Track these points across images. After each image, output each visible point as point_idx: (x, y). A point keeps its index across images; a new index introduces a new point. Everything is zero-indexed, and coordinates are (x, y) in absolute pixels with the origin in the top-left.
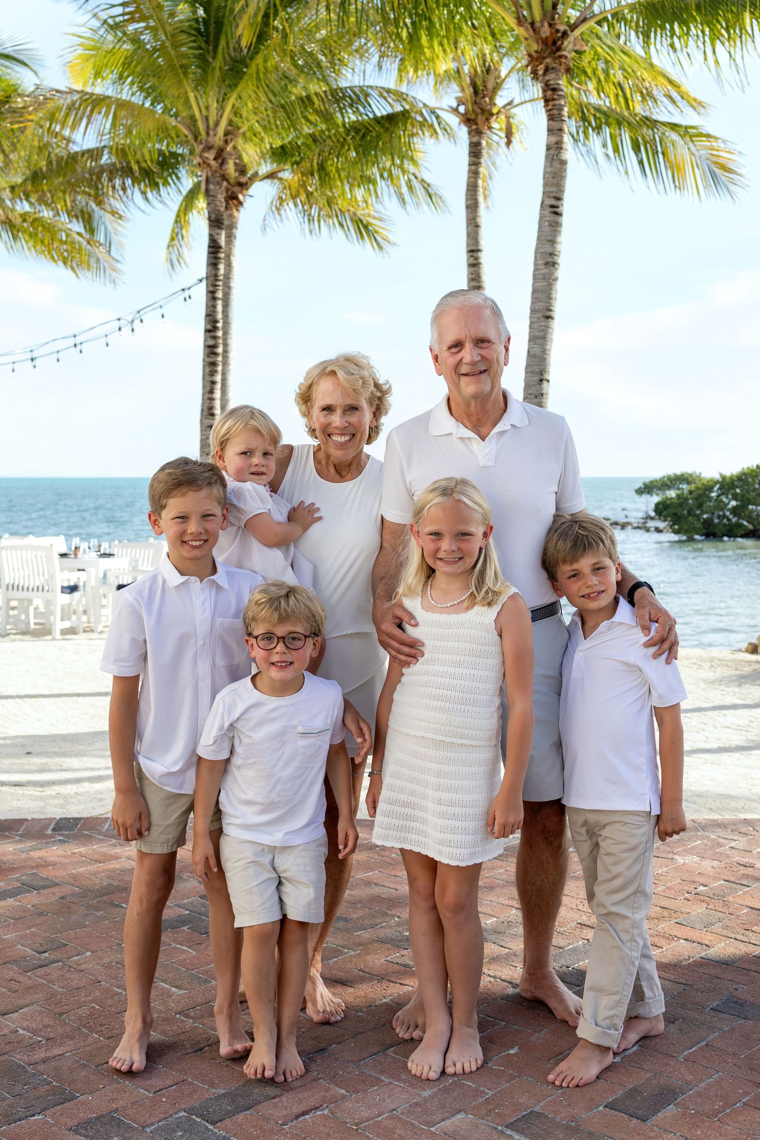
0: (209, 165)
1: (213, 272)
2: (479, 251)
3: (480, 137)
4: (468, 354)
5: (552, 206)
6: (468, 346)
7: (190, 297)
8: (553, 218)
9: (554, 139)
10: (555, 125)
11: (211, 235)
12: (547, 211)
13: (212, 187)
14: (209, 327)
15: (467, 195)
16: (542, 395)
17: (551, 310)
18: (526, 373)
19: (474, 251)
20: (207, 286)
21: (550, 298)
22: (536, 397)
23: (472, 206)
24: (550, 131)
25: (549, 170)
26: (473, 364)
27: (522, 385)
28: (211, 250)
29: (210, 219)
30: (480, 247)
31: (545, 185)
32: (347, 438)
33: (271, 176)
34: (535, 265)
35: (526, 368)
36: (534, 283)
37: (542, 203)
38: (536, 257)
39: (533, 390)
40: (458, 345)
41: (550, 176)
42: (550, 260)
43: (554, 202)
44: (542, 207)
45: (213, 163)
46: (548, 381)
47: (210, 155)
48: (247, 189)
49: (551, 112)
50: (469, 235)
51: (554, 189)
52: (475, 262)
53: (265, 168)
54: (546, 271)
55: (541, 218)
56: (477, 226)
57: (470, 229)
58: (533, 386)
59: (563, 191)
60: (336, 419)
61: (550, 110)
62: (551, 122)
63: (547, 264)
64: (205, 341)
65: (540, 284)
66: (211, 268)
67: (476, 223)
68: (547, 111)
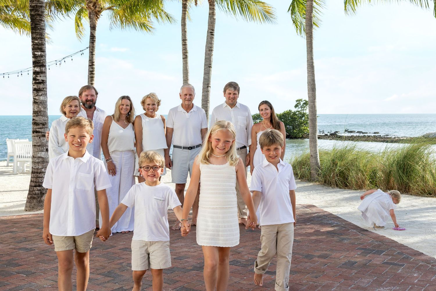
0: (90, 8)
1: (92, 45)
2: (186, 40)
3: (186, 2)
4: (188, 97)
5: (211, 32)
6: (188, 95)
7: (83, 54)
8: (211, 36)
9: (211, 11)
10: (212, 7)
11: (91, 32)
12: (209, 34)
13: (91, 16)
14: (90, 64)
15: (182, 21)
16: (208, 91)
17: (211, 65)
18: (203, 84)
19: (184, 40)
20: (90, 50)
21: (211, 61)
22: (206, 92)
23: (184, 25)
24: (210, 9)
25: (210, 21)
26: (189, 99)
27: (202, 88)
28: (91, 37)
29: (91, 27)
30: (187, 39)
31: (209, 25)
32: (153, 110)
33: (109, 8)
34: (206, 50)
35: (203, 83)
36: (205, 56)
37: (208, 31)
38: (206, 48)
39: (205, 90)
40: (186, 95)
41: (210, 23)
42: (210, 49)
43: (212, 31)
44: (208, 32)
45: (92, 7)
46: (210, 87)
47: (91, 5)
48: (100, 13)
49: (210, 3)
50: (182, 35)
51: (212, 27)
52: (185, 44)
53: (107, 5)
54: (209, 52)
55: (207, 36)
56: (186, 32)
57: (183, 32)
58: (206, 88)
59: (214, 28)
60: (151, 107)
61: (210, 2)
62: (210, 6)
63: (209, 50)
64: (89, 69)
65: (207, 56)
66: (91, 44)
67: (185, 31)
68: (209, 3)
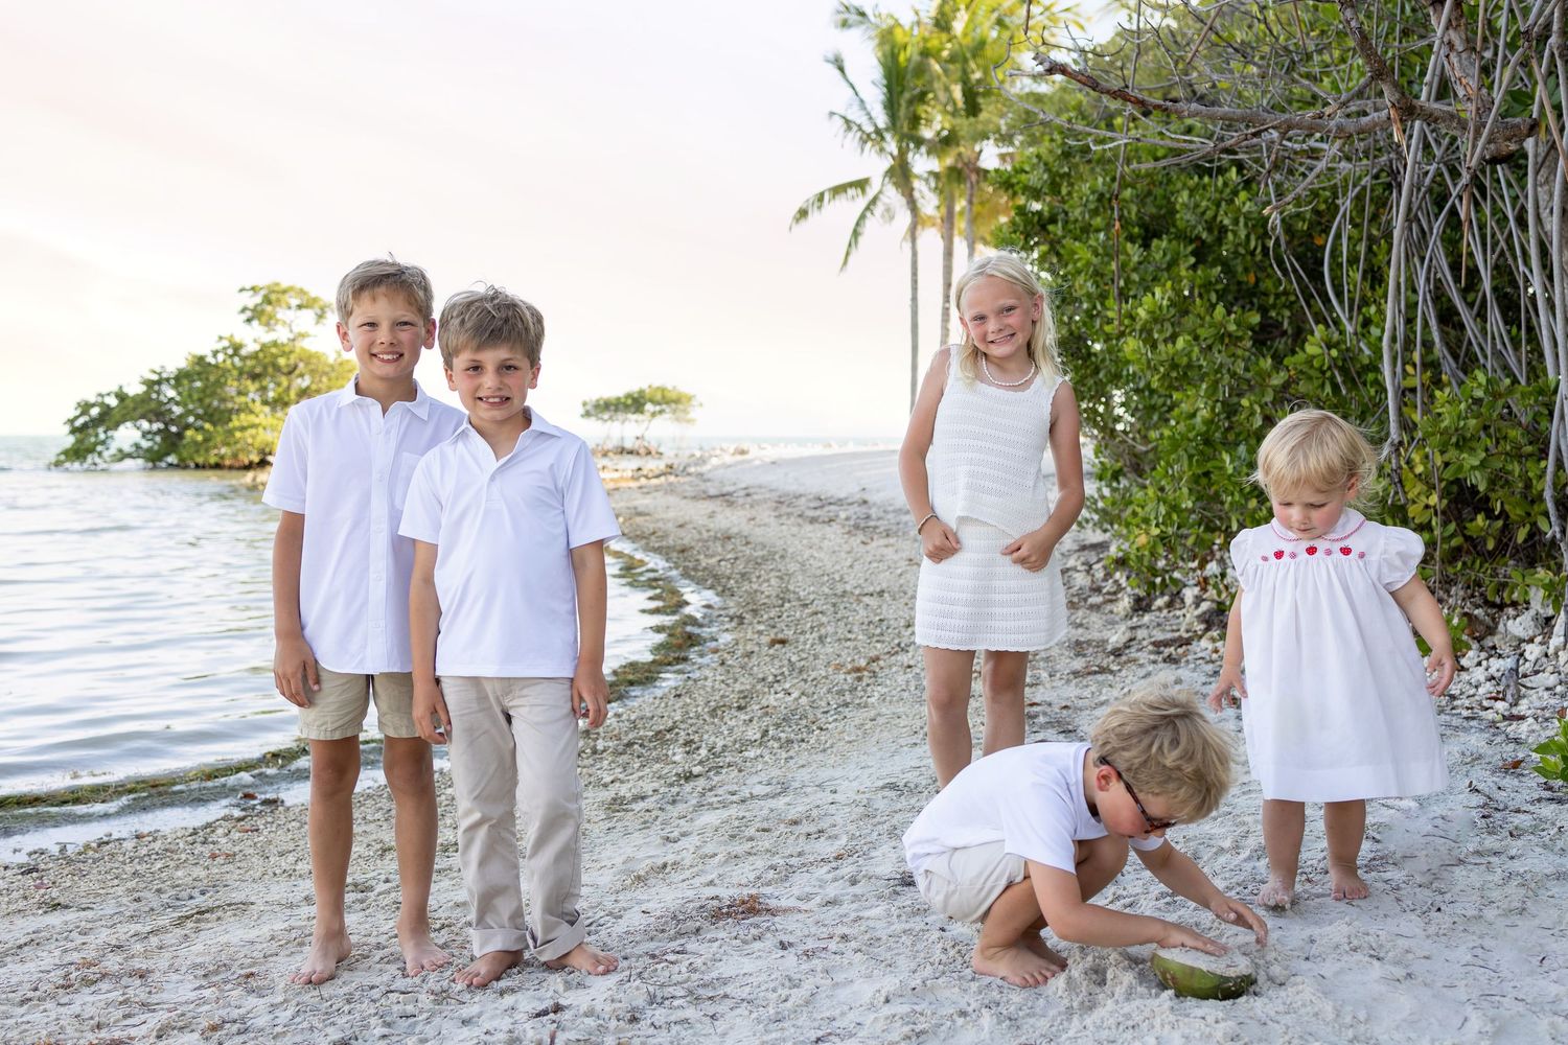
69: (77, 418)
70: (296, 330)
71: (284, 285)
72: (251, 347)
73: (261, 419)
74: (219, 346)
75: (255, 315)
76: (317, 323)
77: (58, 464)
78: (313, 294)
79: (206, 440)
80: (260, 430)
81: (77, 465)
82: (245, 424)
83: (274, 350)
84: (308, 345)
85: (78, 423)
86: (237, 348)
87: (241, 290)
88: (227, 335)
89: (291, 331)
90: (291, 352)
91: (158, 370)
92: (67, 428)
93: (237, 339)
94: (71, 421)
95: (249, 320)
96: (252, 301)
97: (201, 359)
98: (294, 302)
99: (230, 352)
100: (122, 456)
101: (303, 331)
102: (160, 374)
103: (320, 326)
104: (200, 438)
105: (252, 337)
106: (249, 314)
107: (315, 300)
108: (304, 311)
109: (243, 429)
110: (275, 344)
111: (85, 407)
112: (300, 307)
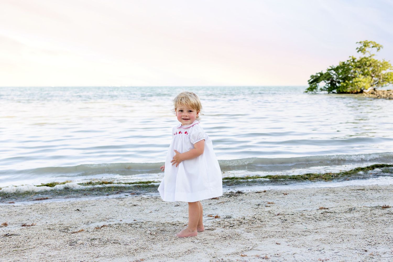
69: (310, 80)
70: (372, 54)
71: (369, 41)
72: (358, 59)
73: (361, 79)
74: (349, 59)
75: (360, 50)
76: (378, 51)
77: (306, 92)
78: (377, 43)
79: (346, 85)
80: (362, 82)
81: (311, 92)
82: (357, 81)
83: (365, 60)
84: (374, 58)
85: (310, 81)
86: (354, 59)
87: (356, 43)
88: (351, 56)
89: (370, 54)
90: (370, 60)
91: (332, 66)
92: (308, 83)
93: (354, 57)
94: (309, 81)
95: (358, 52)
96: (359, 46)
97: (344, 63)
98: (371, 45)
99: (352, 60)
100: (322, 90)
101: (374, 54)
102: (332, 67)
103: (378, 52)
104: (345, 85)
105: (359, 56)
106: (358, 49)
107: (378, 45)
108: (374, 48)
109: (357, 82)
110: (365, 58)
111: (312, 77)
112: (373, 47)
